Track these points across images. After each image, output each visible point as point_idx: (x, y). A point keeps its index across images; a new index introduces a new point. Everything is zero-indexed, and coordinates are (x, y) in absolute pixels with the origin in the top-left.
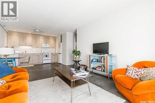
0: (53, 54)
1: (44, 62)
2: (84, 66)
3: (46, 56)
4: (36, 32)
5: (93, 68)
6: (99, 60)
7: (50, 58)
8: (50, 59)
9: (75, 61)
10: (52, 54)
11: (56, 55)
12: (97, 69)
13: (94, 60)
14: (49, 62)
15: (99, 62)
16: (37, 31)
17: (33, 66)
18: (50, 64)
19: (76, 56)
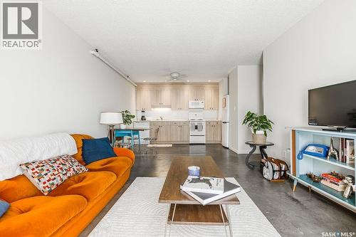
0: (211, 124)
1: (192, 140)
2: (279, 162)
3: (196, 128)
4: (173, 78)
5: (310, 176)
6: (332, 151)
7: (203, 132)
8: (204, 134)
9: (251, 145)
10: (208, 123)
11: (217, 126)
12: (322, 182)
13: (311, 149)
14: (203, 140)
15: (333, 157)
16: (175, 75)
17: (171, 145)
18: (204, 147)
19: (255, 130)
